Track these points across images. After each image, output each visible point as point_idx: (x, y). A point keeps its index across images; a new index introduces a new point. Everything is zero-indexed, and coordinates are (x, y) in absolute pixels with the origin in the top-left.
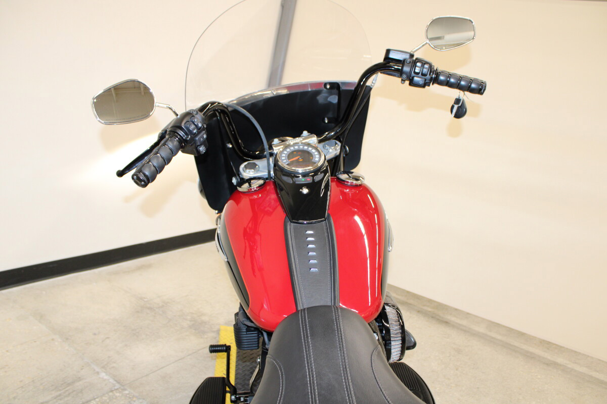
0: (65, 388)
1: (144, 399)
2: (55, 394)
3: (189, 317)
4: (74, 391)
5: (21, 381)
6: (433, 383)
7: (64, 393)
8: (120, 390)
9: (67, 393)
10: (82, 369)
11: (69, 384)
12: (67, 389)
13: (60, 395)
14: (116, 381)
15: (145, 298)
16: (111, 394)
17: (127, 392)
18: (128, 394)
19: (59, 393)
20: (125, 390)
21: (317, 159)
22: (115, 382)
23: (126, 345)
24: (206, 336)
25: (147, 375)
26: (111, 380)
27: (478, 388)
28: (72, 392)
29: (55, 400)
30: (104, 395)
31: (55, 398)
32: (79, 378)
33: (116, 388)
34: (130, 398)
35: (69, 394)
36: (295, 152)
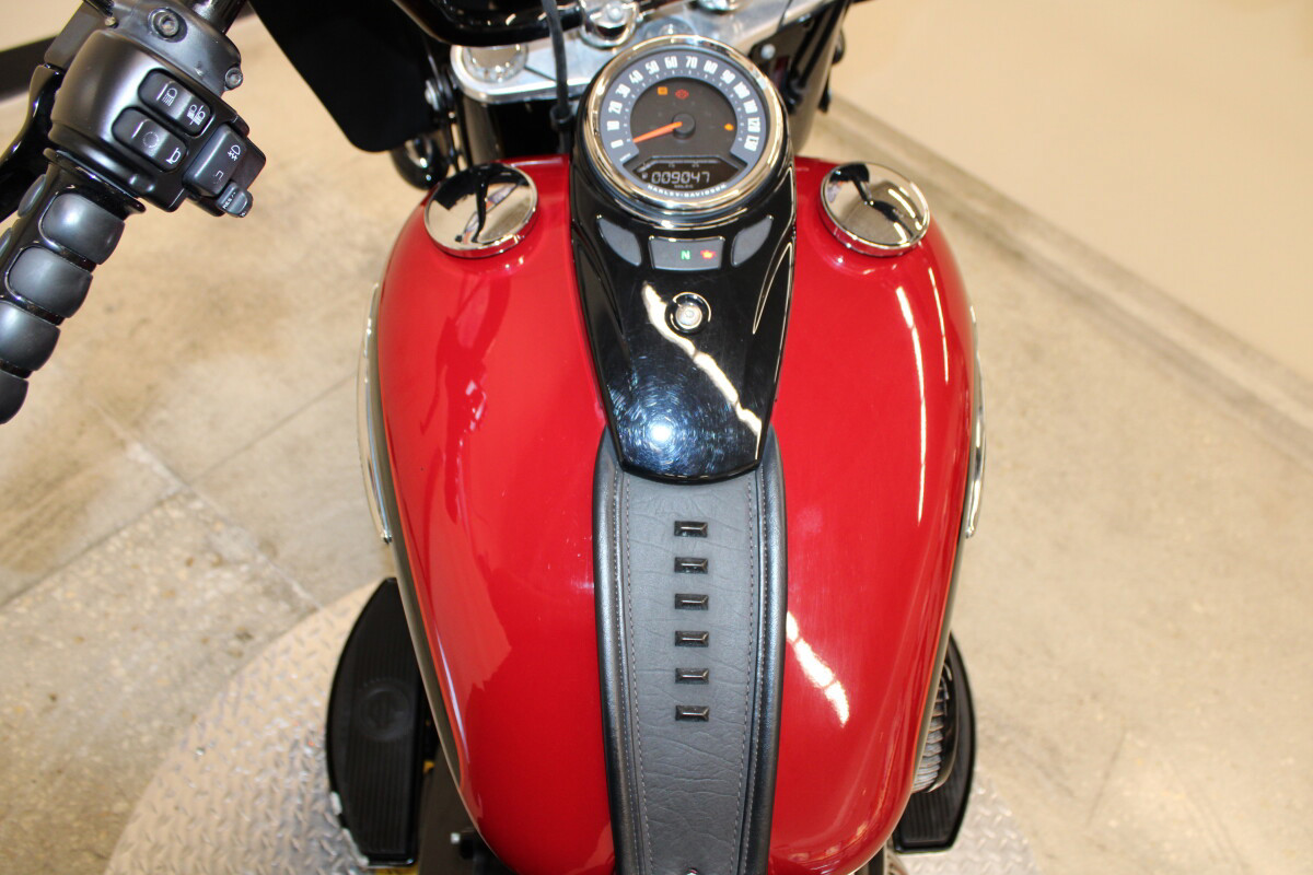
0: (40, 500)
1: (242, 526)
2: (17, 518)
3: (360, 239)
4: (64, 508)
7: (40, 515)
8: (181, 499)
9: (47, 515)
10: (80, 433)
11: (50, 486)
12: (45, 501)
13: (29, 523)
14: (169, 468)
16: (158, 513)
17: (198, 505)
18: (202, 511)
19: (26, 514)
20: (193, 497)
21: (751, 145)
22: (166, 474)
23: (193, 346)
25: (249, 447)
26: (159, 468)
28: (60, 512)
29: (17, 540)
30: (139, 518)
31: (18, 533)
32: (75, 463)
33: (170, 492)
34: (206, 523)
35: (52, 519)
36: (662, 91)
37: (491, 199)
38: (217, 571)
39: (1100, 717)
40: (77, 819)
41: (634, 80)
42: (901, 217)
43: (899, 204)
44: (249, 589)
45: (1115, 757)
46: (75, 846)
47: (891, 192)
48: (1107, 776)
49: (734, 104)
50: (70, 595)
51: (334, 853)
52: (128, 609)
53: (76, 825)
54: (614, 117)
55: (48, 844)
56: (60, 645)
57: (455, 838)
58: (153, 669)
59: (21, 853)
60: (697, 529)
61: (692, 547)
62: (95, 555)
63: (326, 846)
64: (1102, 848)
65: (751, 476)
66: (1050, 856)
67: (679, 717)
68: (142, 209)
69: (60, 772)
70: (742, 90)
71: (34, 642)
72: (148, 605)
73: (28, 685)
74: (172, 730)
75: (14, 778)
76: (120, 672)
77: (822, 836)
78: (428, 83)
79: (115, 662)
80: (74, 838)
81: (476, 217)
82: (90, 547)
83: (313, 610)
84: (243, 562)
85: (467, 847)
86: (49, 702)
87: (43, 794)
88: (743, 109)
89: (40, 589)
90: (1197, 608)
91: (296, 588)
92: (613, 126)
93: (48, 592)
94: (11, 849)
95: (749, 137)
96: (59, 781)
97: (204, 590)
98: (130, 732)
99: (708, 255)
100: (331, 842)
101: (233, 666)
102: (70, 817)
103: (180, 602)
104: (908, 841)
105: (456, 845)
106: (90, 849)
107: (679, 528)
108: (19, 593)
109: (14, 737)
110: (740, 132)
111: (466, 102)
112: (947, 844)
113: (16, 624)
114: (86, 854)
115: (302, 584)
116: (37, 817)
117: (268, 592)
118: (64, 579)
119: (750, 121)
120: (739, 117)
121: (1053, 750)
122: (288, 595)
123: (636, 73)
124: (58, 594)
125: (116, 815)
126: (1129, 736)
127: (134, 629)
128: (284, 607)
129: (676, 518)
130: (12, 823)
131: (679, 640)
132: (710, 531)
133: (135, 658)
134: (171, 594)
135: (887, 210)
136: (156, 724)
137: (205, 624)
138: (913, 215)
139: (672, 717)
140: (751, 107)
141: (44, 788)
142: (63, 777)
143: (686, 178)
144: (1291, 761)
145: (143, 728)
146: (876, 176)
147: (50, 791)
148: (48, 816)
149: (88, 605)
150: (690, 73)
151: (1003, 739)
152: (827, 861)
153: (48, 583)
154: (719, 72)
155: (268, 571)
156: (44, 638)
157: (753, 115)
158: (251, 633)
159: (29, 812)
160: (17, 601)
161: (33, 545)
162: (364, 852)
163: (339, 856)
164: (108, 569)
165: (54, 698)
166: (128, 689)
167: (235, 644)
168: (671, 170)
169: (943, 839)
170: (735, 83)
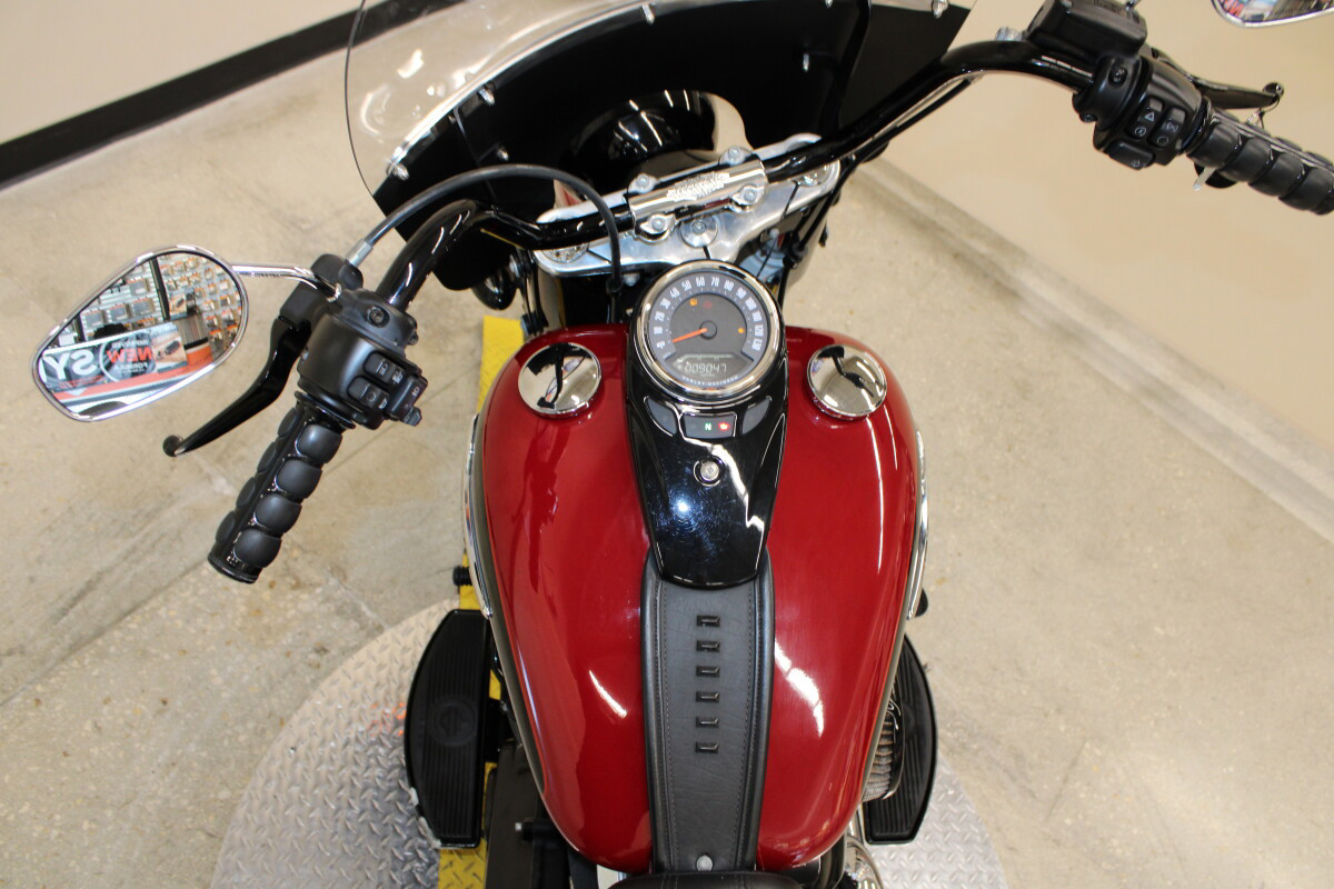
0: (142, 529)
1: (315, 553)
2: (124, 545)
4: (163, 536)
5: (45, 511)
6: (951, 489)
7: (142, 542)
9: (149, 542)
11: (149, 517)
12: (146, 530)
13: (134, 549)
15: (303, 221)
19: (132, 541)
24: (450, 348)
27: (1044, 505)
28: (159, 540)
29: (125, 564)
31: (125, 558)
32: (169, 495)
35: (153, 546)
36: (693, 303)
37: (565, 368)
38: (297, 592)
39: (1062, 728)
40: (190, 804)
41: (673, 295)
42: (865, 384)
43: (864, 373)
44: (323, 608)
45: (1074, 764)
46: (190, 826)
47: (859, 364)
48: (1065, 780)
49: (746, 314)
50: (172, 613)
51: (405, 837)
52: (222, 626)
53: (190, 808)
54: (658, 323)
55: (168, 824)
56: (167, 657)
57: (519, 827)
58: (246, 678)
59: (148, 830)
60: (711, 621)
61: (710, 634)
62: (191, 578)
63: (398, 830)
64: (1057, 842)
65: (751, 583)
66: (1012, 849)
67: (698, 750)
68: (352, 427)
69: (174, 764)
70: (751, 304)
71: (145, 654)
72: (238, 623)
73: (143, 691)
74: (264, 730)
75: (137, 769)
76: (218, 681)
77: (796, 832)
78: (512, 257)
79: (214, 672)
80: (189, 820)
81: (555, 381)
82: (187, 572)
83: (380, 629)
84: (319, 585)
85: (527, 834)
86: (161, 705)
87: (161, 783)
88: (752, 318)
89: (147, 608)
90: (1158, 630)
91: (364, 608)
92: (658, 330)
93: (154, 610)
94: (139, 827)
95: (756, 340)
96: (174, 772)
97: (286, 610)
98: (229, 732)
99: (724, 427)
100: (403, 826)
101: (313, 676)
102: (185, 802)
103: (266, 620)
104: (877, 834)
105: (519, 832)
106: (202, 829)
107: (700, 621)
108: (130, 612)
109: (135, 734)
110: (749, 336)
111: (540, 273)
112: (911, 836)
113: (131, 638)
114: (199, 833)
115: (368, 604)
116: (159, 802)
117: (339, 612)
118: (166, 600)
119: (757, 327)
120: (749, 324)
121: (1019, 757)
122: (357, 614)
123: (675, 290)
124: (162, 612)
125: (222, 801)
126: (1088, 745)
127: (228, 643)
128: (354, 624)
129: (698, 613)
130: (139, 806)
131: (698, 698)
132: (722, 623)
133: (230, 668)
134: (258, 612)
135: (856, 380)
136: (251, 725)
137: (288, 639)
138: (874, 381)
139: (693, 750)
140: (758, 316)
141: (163, 778)
142: (176, 769)
143: (709, 369)
144: (1231, 769)
145: (239, 728)
146: (849, 353)
147: (167, 780)
148: (167, 800)
149: (188, 622)
150: (714, 290)
151: (975, 746)
152: (801, 848)
153: (153, 603)
154: (735, 290)
155: (339, 593)
156: (154, 651)
157: (759, 323)
158: (327, 647)
159: (152, 797)
160: (129, 618)
161: (139, 568)
162: (437, 836)
163: (409, 838)
164: (203, 591)
165: (165, 702)
166: (224, 695)
167: (313, 656)
168: (699, 362)
169: (906, 833)
170: (746, 298)
